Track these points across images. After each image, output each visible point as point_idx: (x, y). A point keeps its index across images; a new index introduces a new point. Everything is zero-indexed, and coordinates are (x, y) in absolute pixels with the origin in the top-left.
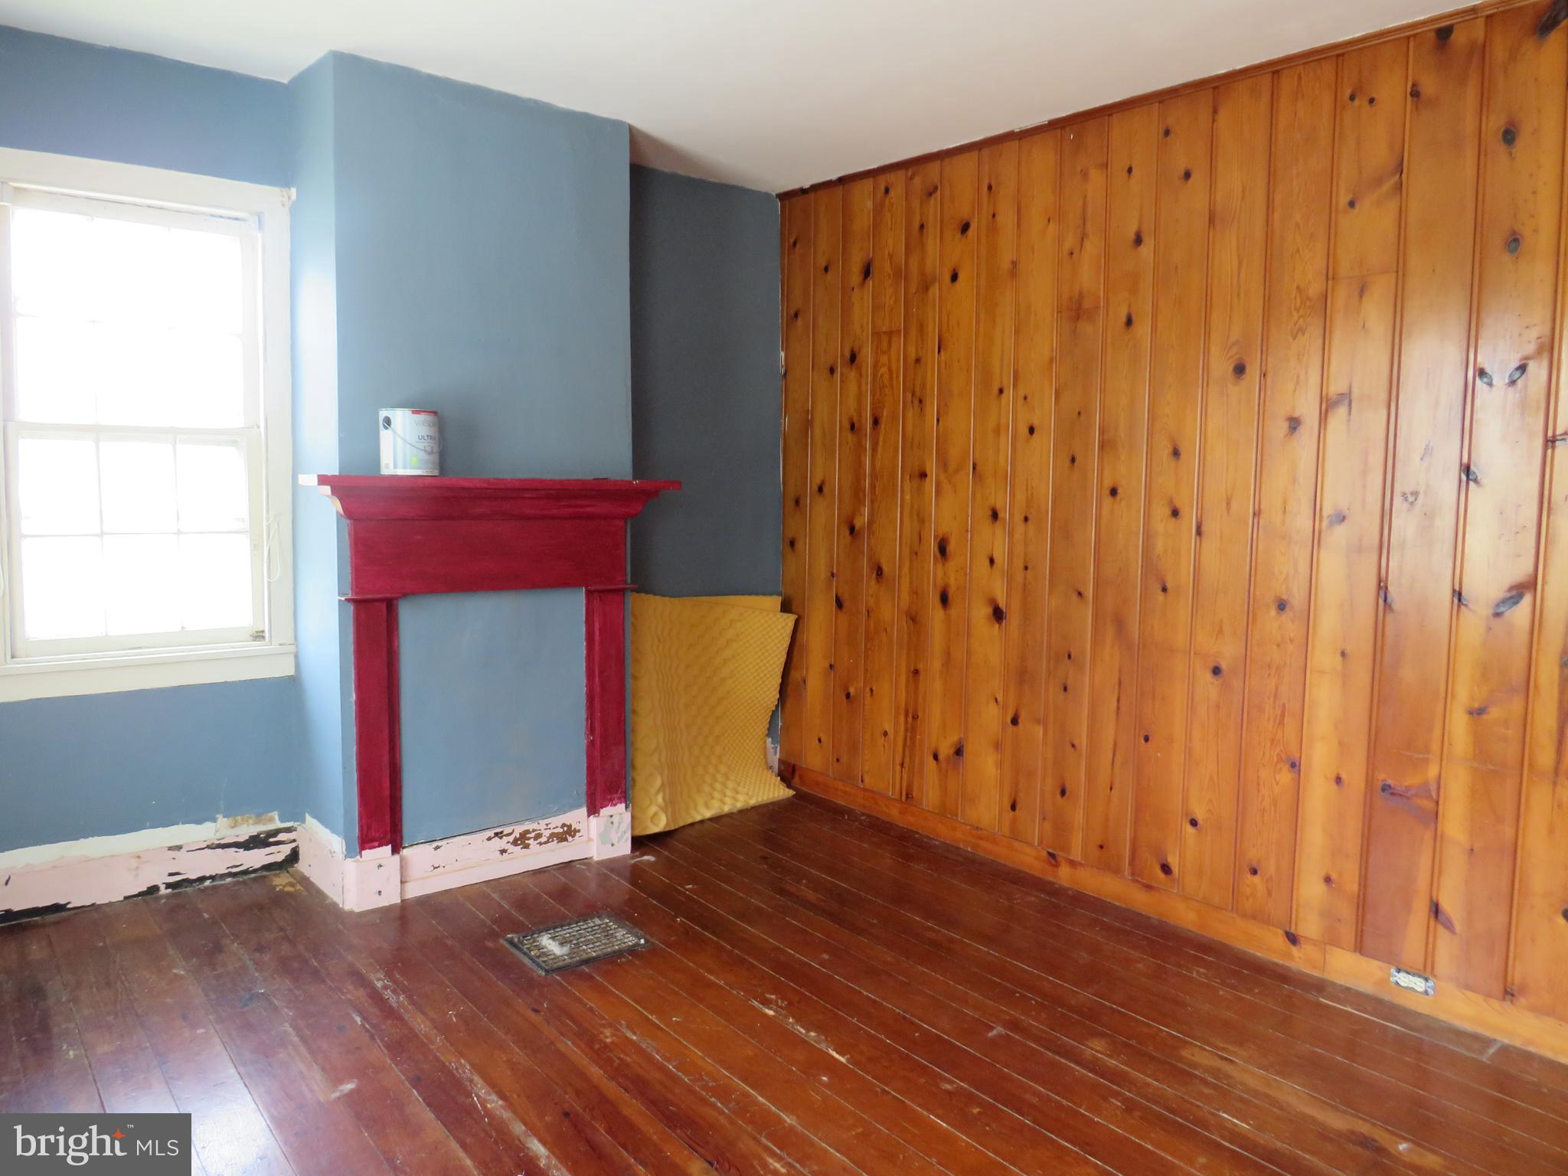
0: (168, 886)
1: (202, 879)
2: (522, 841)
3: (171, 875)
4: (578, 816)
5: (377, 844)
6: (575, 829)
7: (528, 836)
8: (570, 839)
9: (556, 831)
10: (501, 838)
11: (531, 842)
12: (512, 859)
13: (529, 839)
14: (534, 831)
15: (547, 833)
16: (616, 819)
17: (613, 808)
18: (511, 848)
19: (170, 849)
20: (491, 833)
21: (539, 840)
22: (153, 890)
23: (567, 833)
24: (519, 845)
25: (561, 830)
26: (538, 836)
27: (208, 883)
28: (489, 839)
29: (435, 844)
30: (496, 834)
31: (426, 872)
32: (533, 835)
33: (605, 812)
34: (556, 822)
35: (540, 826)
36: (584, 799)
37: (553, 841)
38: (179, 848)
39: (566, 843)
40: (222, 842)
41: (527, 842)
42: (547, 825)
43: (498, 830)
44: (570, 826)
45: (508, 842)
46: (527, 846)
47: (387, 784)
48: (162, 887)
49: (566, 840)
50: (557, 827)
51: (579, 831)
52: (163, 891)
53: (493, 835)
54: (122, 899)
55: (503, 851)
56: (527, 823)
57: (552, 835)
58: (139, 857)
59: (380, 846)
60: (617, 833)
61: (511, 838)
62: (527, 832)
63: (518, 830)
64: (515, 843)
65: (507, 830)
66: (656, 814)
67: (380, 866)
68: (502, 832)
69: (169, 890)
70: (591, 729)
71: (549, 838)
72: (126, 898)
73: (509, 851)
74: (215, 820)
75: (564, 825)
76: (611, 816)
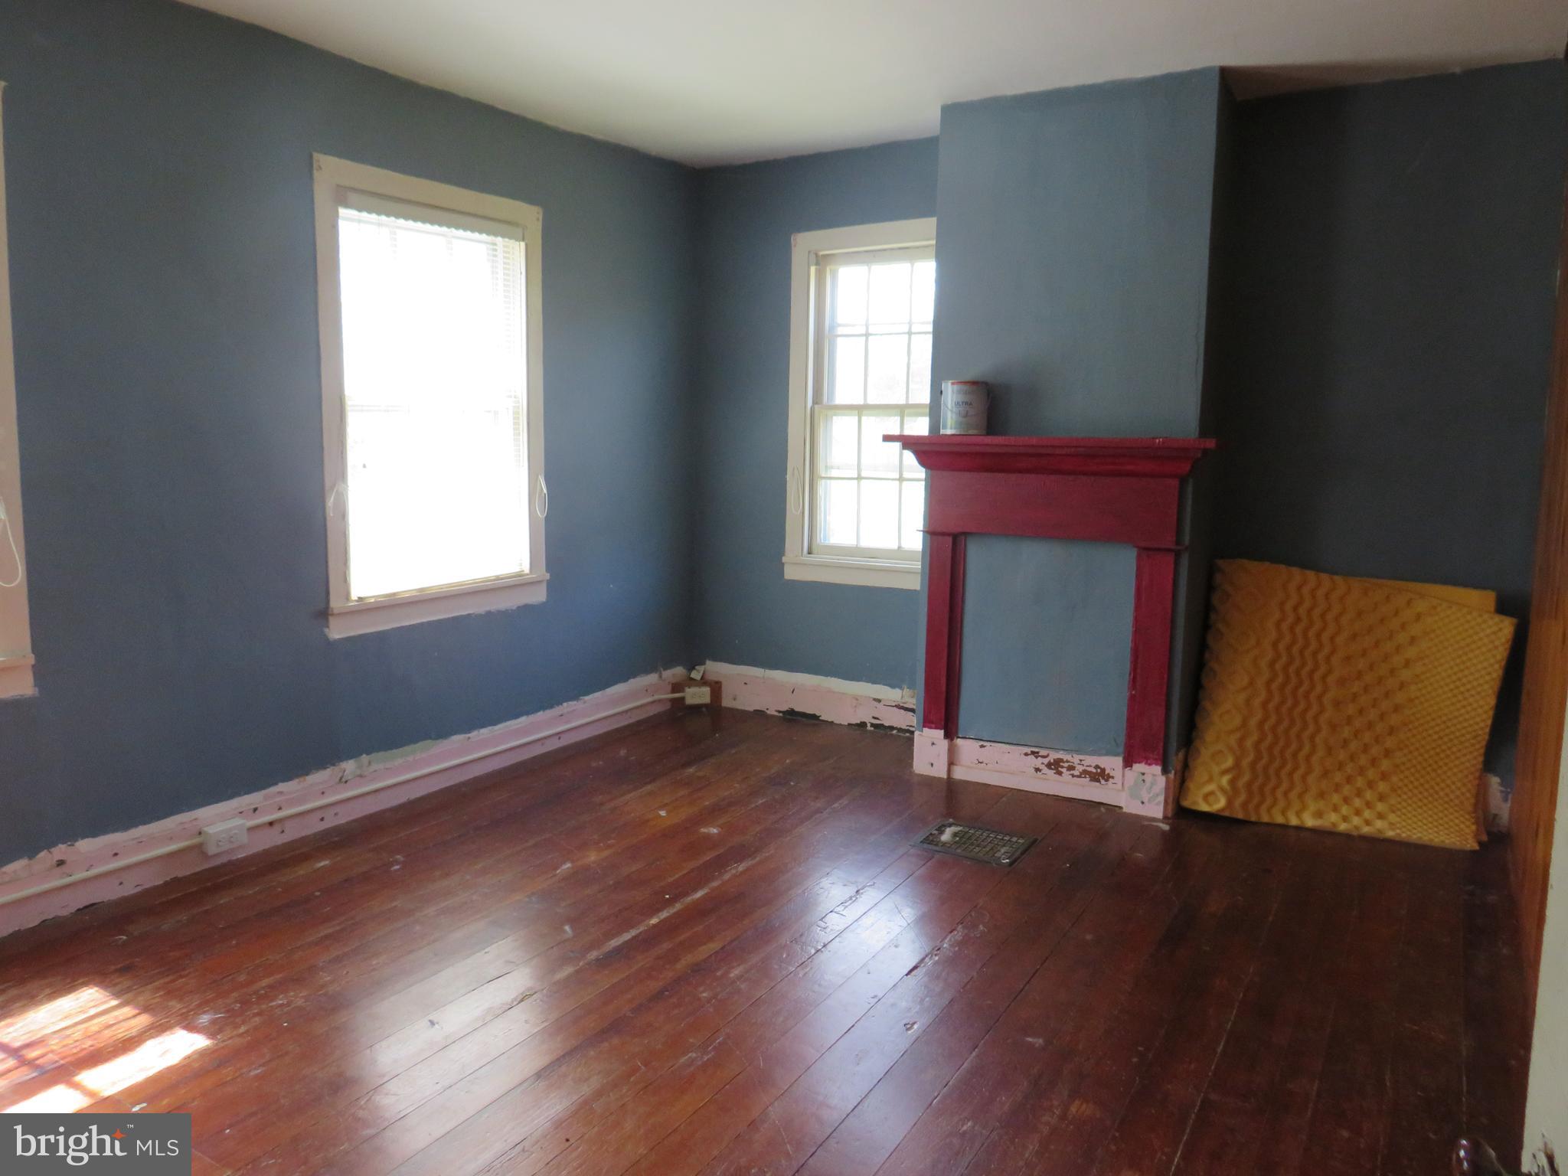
0: (872, 725)
1: (892, 728)
2: (1056, 766)
3: (874, 718)
4: (1113, 763)
5: (933, 726)
6: (1108, 774)
7: (1061, 764)
8: (1103, 782)
9: (1089, 769)
10: (1037, 757)
11: (1064, 770)
12: (1045, 779)
13: (1062, 767)
14: (1067, 761)
15: (1080, 768)
16: (1148, 779)
17: (1147, 767)
18: (1045, 770)
19: (875, 700)
20: (1028, 750)
21: (1072, 772)
22: (863, 725)
23: (1099, 776)
24: (1052, 769)
25: (1094, 771)
26: (1071, 768)
27: (895, 732)
28: (1026, 754)
29: (982, 743)
30: (1033, 753)
31: (972, 763)
32: (1066, 765)
33: (1139, 767)
34: (1091, 761)
35: (1075, 759)
36: (1121, 749)
37: (1085, 777)
38: (879, 701)
39: (1098, 784)
40: (905, 706)
41: (1060, 769)
42: (1081, 760)
43: (1036, 750)
44: (1103, 770)
45: (1043, 763)
46: (1060, 773)
47: (944, 681)
48: (869, 725)
49: (1099, 781)
50: (1090, 766)
51: (1113, 777)
52: (869, 728)
53: (1029, 753)
54: (846, 724)
55: (1037, 770)
56: (1061, 752)
57: (1085, 773)
58: (857, 700)
59: (936, 728)
60: (1149, 793)
61: (1046, 761)
62: (1061, 760)
63: (1054, 756)
64: (1049, 766)
65: (1043, 752)
66: (1212, 793)
67: (933, 744)
68: (1038, 753)
69: (872, 729)
70: (1134, 681)
71: (1081, 773)
72: (849, 724)
73: (1043, 772)
74: (901, 688)
75: (1097, 767)
76: (1143, 774)
